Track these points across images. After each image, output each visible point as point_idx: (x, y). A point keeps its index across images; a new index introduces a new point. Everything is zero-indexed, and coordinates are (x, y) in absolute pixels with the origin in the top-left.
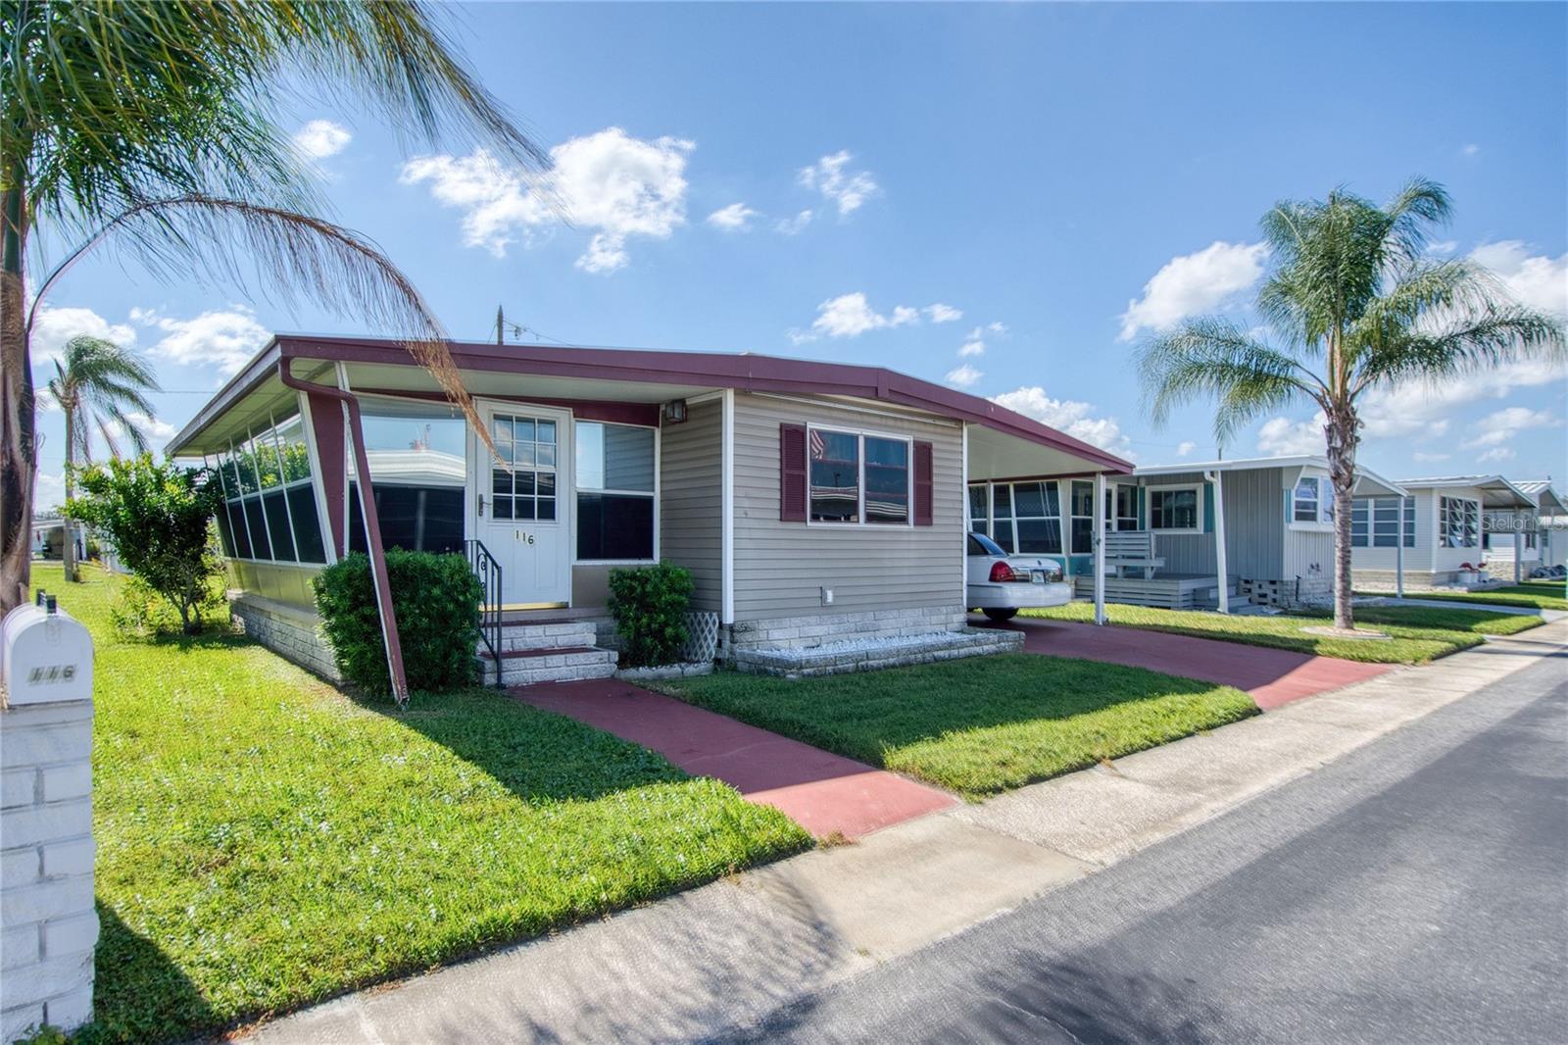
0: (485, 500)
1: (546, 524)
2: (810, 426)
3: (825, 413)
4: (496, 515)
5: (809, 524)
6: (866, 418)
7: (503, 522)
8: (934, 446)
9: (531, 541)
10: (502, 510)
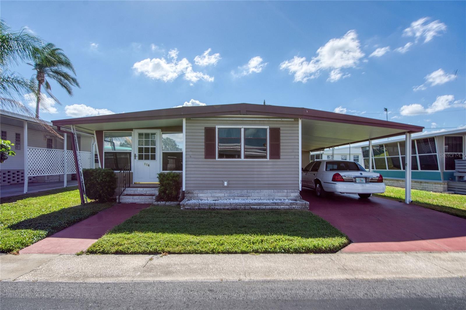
0: (136, 155)
1: (153, 161)
2: (217, 127)
3: (225, 122)
4: (139, 159)
5: (217, 159)
6: (244, 122)
7: (141, 161)
8: (281, 129)
9: (149, 165)
10: (141, 158)
